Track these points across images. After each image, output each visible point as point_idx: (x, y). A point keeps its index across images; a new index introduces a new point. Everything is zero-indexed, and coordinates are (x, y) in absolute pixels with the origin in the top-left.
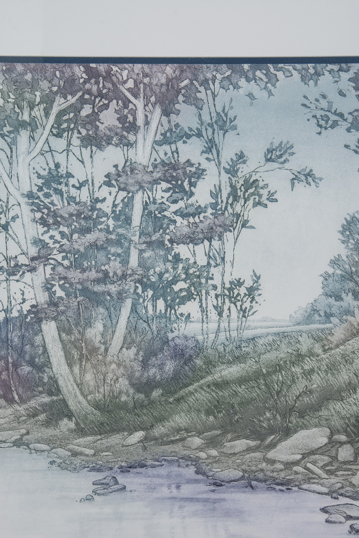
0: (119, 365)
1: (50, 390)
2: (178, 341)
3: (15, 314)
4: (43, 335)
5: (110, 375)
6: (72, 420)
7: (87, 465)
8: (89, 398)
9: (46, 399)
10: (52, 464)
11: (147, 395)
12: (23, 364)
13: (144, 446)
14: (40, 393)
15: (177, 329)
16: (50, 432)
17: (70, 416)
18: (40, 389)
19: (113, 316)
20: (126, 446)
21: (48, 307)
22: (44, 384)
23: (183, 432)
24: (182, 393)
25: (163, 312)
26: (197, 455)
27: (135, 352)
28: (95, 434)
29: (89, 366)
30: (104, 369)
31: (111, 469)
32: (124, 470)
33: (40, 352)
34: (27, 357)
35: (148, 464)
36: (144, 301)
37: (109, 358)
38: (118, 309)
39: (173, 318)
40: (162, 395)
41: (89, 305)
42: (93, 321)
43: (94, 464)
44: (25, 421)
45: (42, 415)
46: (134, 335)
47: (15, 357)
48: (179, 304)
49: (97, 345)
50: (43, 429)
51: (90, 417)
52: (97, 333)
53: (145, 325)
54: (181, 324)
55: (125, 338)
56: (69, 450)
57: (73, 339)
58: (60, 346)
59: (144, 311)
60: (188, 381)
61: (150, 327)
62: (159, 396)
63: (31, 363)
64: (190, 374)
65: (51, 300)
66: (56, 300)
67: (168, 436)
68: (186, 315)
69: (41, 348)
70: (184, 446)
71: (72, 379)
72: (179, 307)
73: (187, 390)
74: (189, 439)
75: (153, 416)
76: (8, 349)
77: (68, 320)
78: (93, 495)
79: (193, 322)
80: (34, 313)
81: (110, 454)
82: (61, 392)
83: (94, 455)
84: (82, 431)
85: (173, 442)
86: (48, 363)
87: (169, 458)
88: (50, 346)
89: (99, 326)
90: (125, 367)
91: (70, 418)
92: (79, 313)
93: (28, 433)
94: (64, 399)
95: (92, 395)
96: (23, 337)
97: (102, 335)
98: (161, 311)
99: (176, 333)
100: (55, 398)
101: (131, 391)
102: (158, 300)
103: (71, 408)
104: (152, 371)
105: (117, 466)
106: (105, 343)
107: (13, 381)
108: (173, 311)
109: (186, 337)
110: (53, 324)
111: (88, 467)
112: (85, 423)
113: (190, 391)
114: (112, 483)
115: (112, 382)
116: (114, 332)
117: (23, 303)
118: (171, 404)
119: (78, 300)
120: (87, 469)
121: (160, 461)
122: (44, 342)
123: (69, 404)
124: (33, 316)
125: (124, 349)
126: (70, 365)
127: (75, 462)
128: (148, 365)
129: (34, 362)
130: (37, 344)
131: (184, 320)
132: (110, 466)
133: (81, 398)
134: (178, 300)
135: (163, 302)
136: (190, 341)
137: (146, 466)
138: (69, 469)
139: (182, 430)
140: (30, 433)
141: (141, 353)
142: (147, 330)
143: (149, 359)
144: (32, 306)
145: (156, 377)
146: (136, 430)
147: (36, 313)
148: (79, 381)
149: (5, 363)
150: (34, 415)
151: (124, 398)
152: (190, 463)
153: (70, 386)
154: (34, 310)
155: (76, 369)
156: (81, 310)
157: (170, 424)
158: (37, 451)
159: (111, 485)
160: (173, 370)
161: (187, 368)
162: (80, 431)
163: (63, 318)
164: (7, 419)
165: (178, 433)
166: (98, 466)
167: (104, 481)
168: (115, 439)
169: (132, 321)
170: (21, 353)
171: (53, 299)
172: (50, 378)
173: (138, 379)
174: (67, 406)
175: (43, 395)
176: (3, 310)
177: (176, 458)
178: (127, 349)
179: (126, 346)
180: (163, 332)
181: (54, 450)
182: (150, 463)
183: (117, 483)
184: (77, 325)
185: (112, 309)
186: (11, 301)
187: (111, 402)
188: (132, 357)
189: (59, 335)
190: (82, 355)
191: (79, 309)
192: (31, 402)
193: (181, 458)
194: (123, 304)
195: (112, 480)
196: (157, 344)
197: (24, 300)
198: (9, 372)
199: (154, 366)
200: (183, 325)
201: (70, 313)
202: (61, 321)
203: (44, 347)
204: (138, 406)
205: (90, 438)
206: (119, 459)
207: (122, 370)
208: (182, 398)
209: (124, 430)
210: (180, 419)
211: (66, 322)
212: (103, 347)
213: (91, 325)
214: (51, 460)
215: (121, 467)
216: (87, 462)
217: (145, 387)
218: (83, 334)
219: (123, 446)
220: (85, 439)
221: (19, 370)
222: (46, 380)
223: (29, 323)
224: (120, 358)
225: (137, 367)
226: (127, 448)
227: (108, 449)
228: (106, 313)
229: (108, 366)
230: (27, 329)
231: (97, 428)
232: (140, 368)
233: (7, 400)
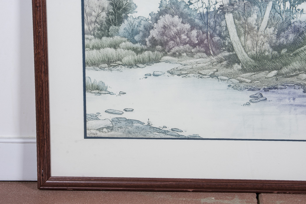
0: (265, 36)
1: (229, 49)
2: (296, 24)
3: (212, 10)
4: (225, 21)
5: (260, 42)
6: (240, 65)
7: (247, 88)
8: (249, 53)
9: (227, 54)
10: (229, 87)
11: (279, 53)
12: (216, 36)
13: (277, 78)
14: (224, 50)
15: (296, 17)
16: (229, 70)
17: (239, 62)
18: (224, 48)
19: (262, 11)
20: (267, 78)
21: (229, 6)
22: (226, 46)
23: (297, 71)
24: (297, 51)
25: (289, 8)
26: (304, 83)
27: (273, 29)
28: (252, 72)
29: (249, 37)
30: (257, 38)
31: (259, 89)
32: (266, 90)
33: (224, 30)
34: (218, 32)
35: (278, 87)
36: (279, 3)
37: (260, 33)
38: (265, 7)
39: (294, 11)
40: (287, 52)
41: (250, 5)
42: (251, 13)
43: (251, 87)
44: (216, 65)
45: (225, 62)
46: (273, 21)
47: (212, 31)
48: (298, 4)
49: (254, 26)
50: (225, 69)
51: (250, 63)
52: (254, 20)
53: (279, 15)
54: (298, 15)
55: (268, 22)
56: (238, 80)
57: (241, 23)
58: (234, 26)
59: (279, 8)
60: (301, 45)
61: (282, 17)
62: (285, 53)
63: (220, 35)
64: (302, 41)
65: (230, 2)
66: (233, 2)
67: (289, 73)
68: (301, 10)
69: (225, 27)
70: (297, 78)
71: (240, 44)
72: (297, 6)
73: (300, 49)
74: (300, 75)
75: (282, 63)
76: (208, 28)
77: (239, 13)
78: (250, 103)
79: (305, 13)
80: (221, 9)
81: (259, 82)
82: (234, 50)
83: (251, 82)
84: (245, 70)
85: (292, 76)
86: (228, 35)
87: (289, 85)
88: (229, 27)
89: (255, 16)
90: (268, 37)
91: (239, 64)
92: (245, 9)
93: (217, 71)
94: (236, 54)
95: (250, 52)
96: (215, 22)
97: (256, 21)
98: (288, 8)
99: (295, 20)
100: (231, 53)
101: (271, 50)
102: (286, 2)
103: (240, 58)
104: (282, 39)
105: (263, 88)
106: (257, 25)
107: (210, 44)
108: (294, 8)
109: (301, 22)
110: (231, 15)
111: (248, 88)
112: (246, 66)
113: (302, 50)
114: (259, 96)
115: (261, 45)
116: (262, 19)
117: (216, 4)
118: (291, 56)
119: (244, 2)
120: (247, 89)
121: (285, 86)
122: (226, 24)
123: (239, 56)
124: (221, 11)
125: (268, 28)
126: (239, 36)
127: (241, 86)
128: (280, 36)
129: (221, 34)
130: (222, 25)
131: (300, 12)
132: (259, 88)
133: (245, 53)
134: (297, 2)
135: (289, 3)
136: (303, 24)
137: (278, 88)
138: (238, 89)
139: (297, 70)
140: (219, 71)
141: (277, 30)
142: (280, 18)
143: (281, 33)
144: (221, 6)
145: (283, 43)
146: (273, 70)
147: (222, 9)
148: (244, 45)
149: (206, 35)
150: (221, 62)
151: (267, 53)
152: (300, 87)
153: (239, 47)
154: (222, 7)
155: (242, 38)
156: (246, 8)
157: (291, 67)
158: (222, 80)
159: (259, 97)
160: (293, 39)
161: (300, 38)
162: (244, 70)
163: (236, 12)
164: (207, 64)
165: (295, 72)
166: (253, 88)
167: (256, 96)
168: (262, 74)
169: (272, 13)
170: (215, 30)
171: (231, 2)
172: (229, 43)
173: (274, 44)
174: (237, 57)
175: (225, 52)
176: (206, 7)
177: (293, 84)
178: (269, 28)
179: (269, 26)
180: (288, 19)
181: (230, 80)
182: (280, 87)
183: (262, 96)
184: (243, 15)
185: (262, 7)
186: (210, 3)
187: (260, 55)
188: (272, 32)
189: (234, 20)
190: (245, 32)
191: (245, 7)
192: (219, 55)
193: (296, 84)
194: (268, 4)
195: (260, 95)
196: (285, 26)
197: (217, 3)
198: (208, 40)
199: (283, 37)
200: (299, 15)
201: (240, 9)
202: (235, 13)
203: (226, 27)
204: (274, 58)
205: (248, 74)
206: (264, 85)
207: (266, 39)
208: (298, 53)
209: (266, 70)
210: (296, 65)
211: (238, 14)
212: (257, 27)
213: (251, 16)
214: (229, 84)
215: (264, 89)
216: (247, 86)
217: (278, 48)
218: (246, 20)
219: (266, 78)
220: (246, 74)
221: (213, 39)
222: (227, 44)
223: (219, 14)
224: (265, 32)
225: (274, 37)
226: (268, 79)
227: (258, 79)
228: (259, 9)
229: (259, 37)
230: (217, 18)
231: (252, 68)
232: (276, 38)
233: (207, 54)
